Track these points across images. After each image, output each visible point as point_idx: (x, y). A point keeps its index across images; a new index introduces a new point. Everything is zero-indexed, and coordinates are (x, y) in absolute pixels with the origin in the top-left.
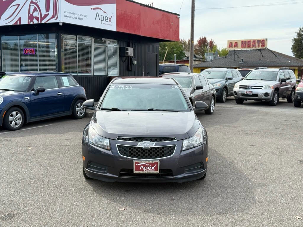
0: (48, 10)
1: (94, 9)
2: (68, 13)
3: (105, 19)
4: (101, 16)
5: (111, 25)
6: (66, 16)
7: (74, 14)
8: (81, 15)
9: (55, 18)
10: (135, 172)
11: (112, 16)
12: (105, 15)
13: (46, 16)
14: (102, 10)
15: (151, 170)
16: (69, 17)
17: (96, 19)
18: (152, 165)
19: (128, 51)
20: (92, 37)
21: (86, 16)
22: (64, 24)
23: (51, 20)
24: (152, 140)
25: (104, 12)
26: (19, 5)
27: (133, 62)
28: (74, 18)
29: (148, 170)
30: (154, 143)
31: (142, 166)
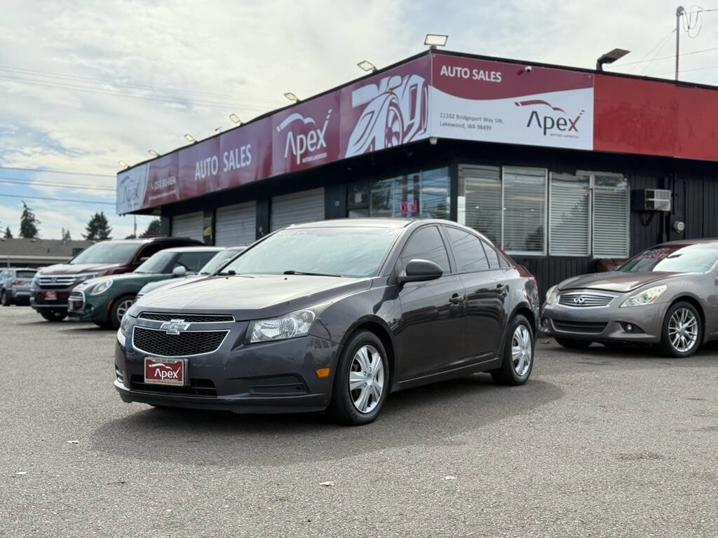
0: (412, 117)
1: (524, 104)
2: (451, 116)
3: (558, 124)
4: (545, 118)
5: (577, 137)
6: (445, 124)
7: (467, 118)
8: (485, 119)
9: (422, 131)
10: (147, 381)
11: (578, 118)
12: (556, 115)
13: (410, 127)
14: (549, 105)
15: (172, 378)
16: (453, 125)
17: (528, 126)
18: (175, 367)
19: (653, 197)
20: (547, 170)
21: (500, 121)
22: (440, 140)
23: (417, 135)
24: (188, 319)
25: (555, 109)
26: (373, 112)
27: (675, 226)
28: (466, 126)
29: (167, 377)
30: (188, 324)
31: (158, 370)
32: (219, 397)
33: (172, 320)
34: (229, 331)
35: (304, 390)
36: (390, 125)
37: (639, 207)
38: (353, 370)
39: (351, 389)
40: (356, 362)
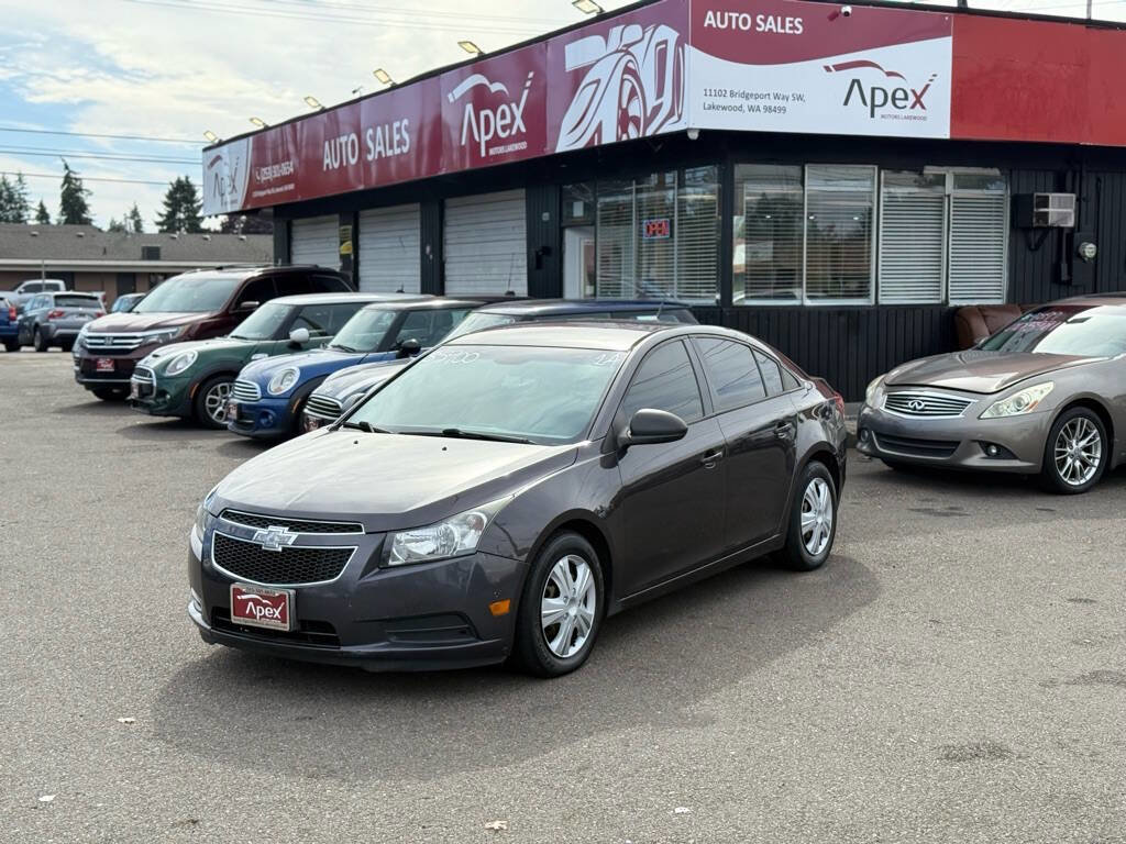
0: (660, 93)
1: (839, 67)
2: (721, 93)
3: (894, 99)
4: (873, 89)
5: (924, 118)
6: (712, 107)
7: (747, 96)
8: (777, 96)
9: (675, 118)
10: (235, 620)
11: (927, 86)
12: (890, 84)
13: (657, 109)
14: (879, 67)
15: (272, 618)
16: (724, 108)
17: (846, 103)
18: (276, 602)
19: (1047, 206)
20: (876, 167)
21: (800, 98)
22: (703, 133)
24: (294, 526)
25: (889, 74)
26: (598, 82)
27: (1081, 250)
28: (745, 108)
29: (264, 616)
30: (294, 536)
31: (251, 604)
32: (343, 649)
33: (271, 528)
34: (356, 548)
35: (472, 635)
36: (624, 106)
37: (1025, 223)
38: (547, 596)
39: (544, 626)
40: (552, 583)
